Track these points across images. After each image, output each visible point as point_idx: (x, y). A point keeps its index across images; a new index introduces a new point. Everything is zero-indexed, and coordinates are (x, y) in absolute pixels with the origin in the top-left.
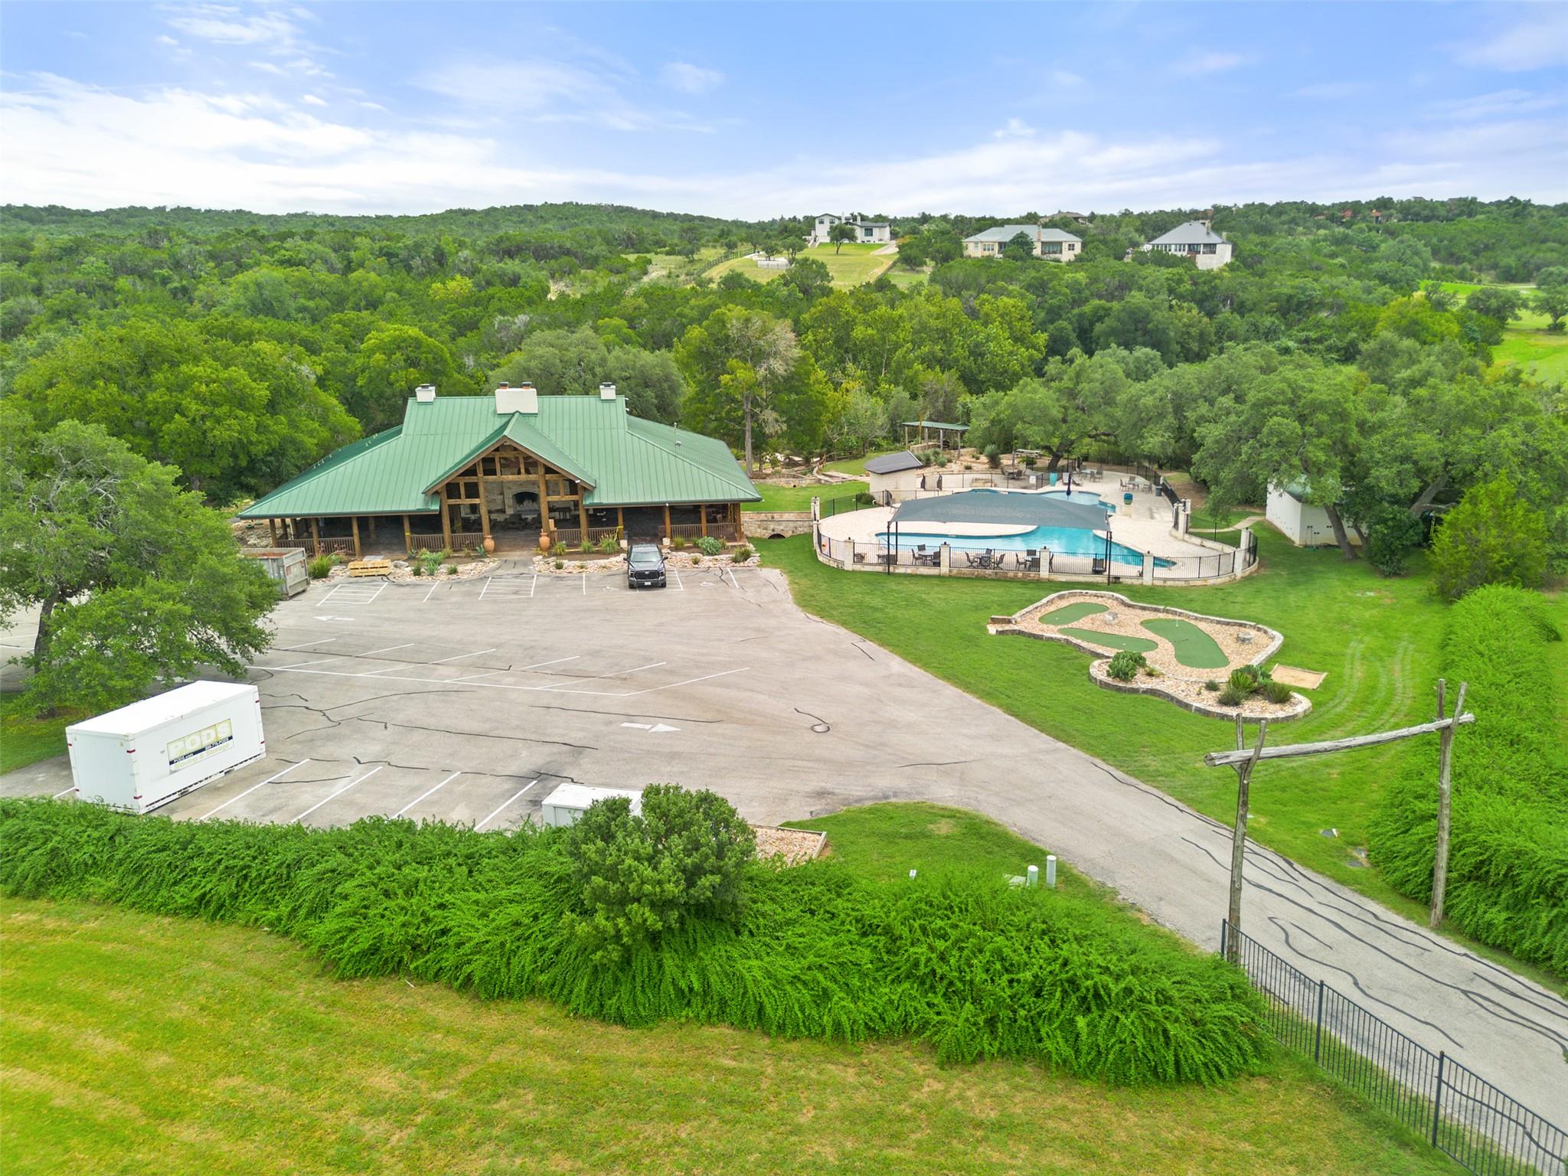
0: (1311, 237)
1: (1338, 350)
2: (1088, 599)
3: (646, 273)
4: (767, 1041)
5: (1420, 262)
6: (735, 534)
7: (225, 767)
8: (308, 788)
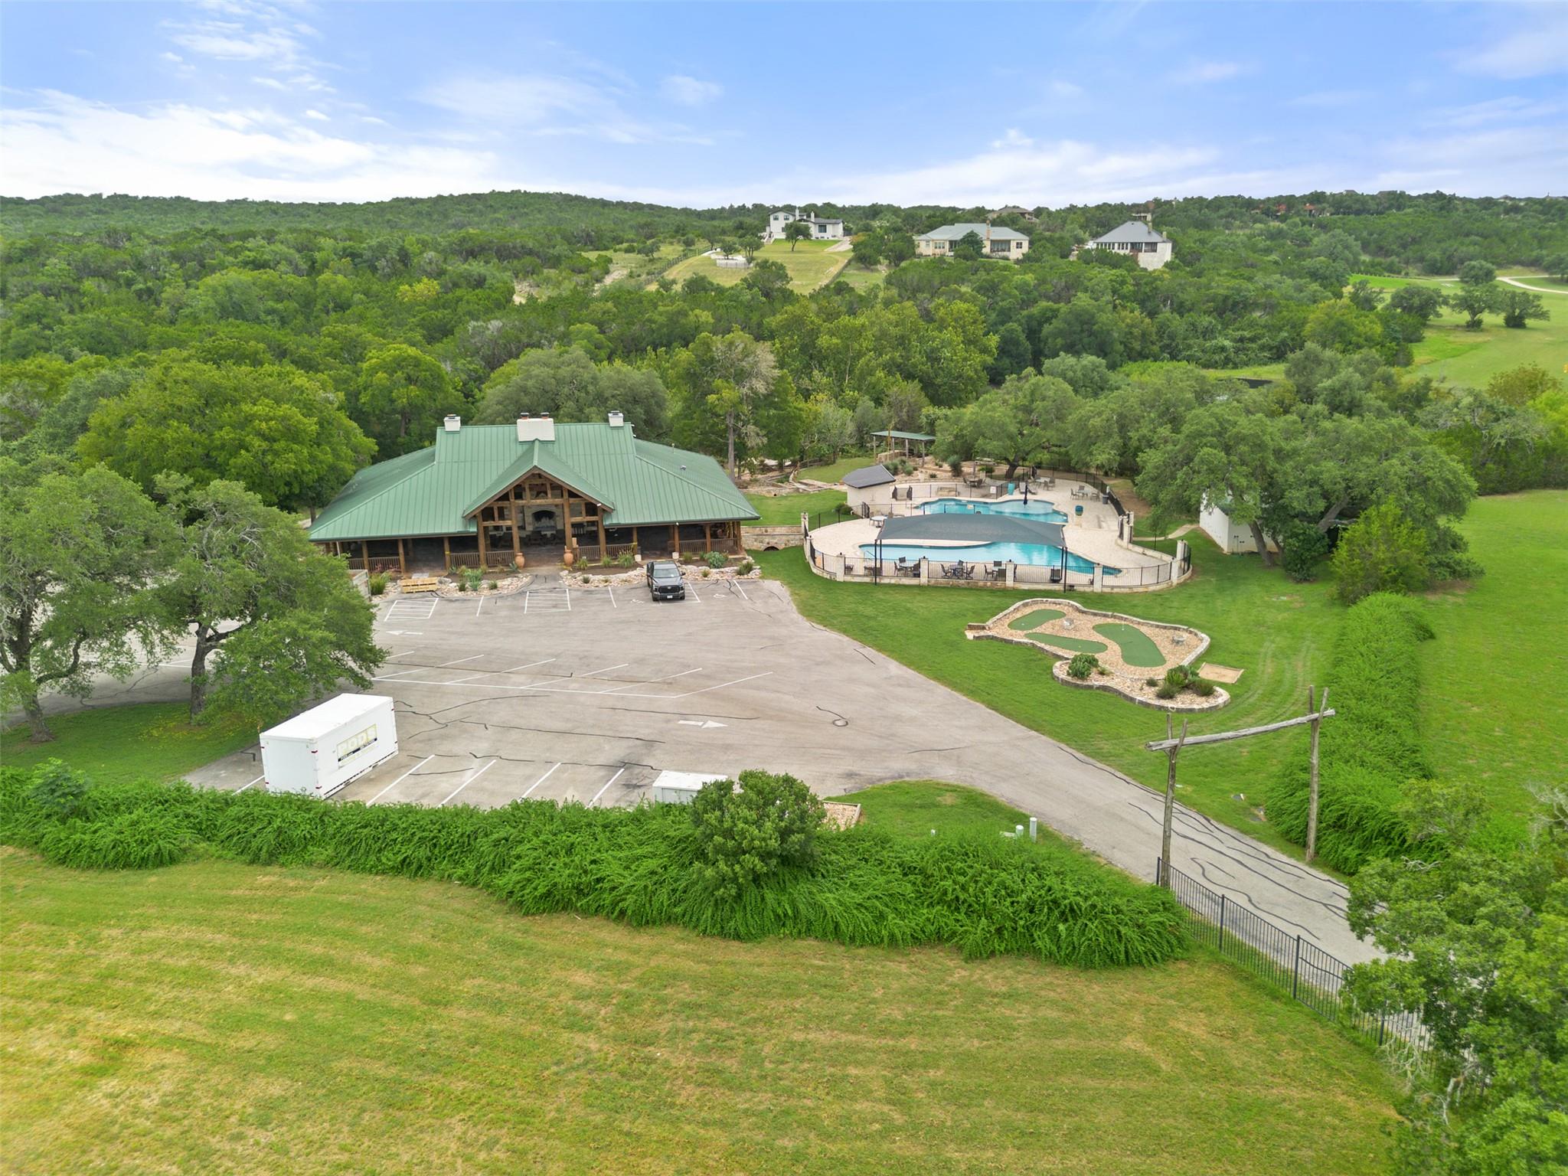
0: (1248, 231)
1: (1271, 349)
2: (1048, 607)
3: (607, 272)
4: (843, 948)
5: (1350, 256)
6: (736, 546)
7: (372, 763)
8: (444, 778)
